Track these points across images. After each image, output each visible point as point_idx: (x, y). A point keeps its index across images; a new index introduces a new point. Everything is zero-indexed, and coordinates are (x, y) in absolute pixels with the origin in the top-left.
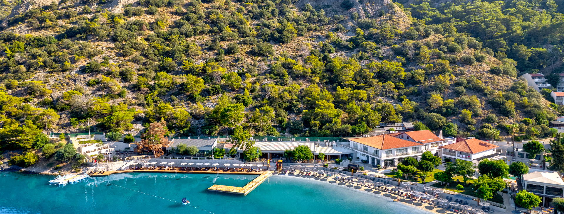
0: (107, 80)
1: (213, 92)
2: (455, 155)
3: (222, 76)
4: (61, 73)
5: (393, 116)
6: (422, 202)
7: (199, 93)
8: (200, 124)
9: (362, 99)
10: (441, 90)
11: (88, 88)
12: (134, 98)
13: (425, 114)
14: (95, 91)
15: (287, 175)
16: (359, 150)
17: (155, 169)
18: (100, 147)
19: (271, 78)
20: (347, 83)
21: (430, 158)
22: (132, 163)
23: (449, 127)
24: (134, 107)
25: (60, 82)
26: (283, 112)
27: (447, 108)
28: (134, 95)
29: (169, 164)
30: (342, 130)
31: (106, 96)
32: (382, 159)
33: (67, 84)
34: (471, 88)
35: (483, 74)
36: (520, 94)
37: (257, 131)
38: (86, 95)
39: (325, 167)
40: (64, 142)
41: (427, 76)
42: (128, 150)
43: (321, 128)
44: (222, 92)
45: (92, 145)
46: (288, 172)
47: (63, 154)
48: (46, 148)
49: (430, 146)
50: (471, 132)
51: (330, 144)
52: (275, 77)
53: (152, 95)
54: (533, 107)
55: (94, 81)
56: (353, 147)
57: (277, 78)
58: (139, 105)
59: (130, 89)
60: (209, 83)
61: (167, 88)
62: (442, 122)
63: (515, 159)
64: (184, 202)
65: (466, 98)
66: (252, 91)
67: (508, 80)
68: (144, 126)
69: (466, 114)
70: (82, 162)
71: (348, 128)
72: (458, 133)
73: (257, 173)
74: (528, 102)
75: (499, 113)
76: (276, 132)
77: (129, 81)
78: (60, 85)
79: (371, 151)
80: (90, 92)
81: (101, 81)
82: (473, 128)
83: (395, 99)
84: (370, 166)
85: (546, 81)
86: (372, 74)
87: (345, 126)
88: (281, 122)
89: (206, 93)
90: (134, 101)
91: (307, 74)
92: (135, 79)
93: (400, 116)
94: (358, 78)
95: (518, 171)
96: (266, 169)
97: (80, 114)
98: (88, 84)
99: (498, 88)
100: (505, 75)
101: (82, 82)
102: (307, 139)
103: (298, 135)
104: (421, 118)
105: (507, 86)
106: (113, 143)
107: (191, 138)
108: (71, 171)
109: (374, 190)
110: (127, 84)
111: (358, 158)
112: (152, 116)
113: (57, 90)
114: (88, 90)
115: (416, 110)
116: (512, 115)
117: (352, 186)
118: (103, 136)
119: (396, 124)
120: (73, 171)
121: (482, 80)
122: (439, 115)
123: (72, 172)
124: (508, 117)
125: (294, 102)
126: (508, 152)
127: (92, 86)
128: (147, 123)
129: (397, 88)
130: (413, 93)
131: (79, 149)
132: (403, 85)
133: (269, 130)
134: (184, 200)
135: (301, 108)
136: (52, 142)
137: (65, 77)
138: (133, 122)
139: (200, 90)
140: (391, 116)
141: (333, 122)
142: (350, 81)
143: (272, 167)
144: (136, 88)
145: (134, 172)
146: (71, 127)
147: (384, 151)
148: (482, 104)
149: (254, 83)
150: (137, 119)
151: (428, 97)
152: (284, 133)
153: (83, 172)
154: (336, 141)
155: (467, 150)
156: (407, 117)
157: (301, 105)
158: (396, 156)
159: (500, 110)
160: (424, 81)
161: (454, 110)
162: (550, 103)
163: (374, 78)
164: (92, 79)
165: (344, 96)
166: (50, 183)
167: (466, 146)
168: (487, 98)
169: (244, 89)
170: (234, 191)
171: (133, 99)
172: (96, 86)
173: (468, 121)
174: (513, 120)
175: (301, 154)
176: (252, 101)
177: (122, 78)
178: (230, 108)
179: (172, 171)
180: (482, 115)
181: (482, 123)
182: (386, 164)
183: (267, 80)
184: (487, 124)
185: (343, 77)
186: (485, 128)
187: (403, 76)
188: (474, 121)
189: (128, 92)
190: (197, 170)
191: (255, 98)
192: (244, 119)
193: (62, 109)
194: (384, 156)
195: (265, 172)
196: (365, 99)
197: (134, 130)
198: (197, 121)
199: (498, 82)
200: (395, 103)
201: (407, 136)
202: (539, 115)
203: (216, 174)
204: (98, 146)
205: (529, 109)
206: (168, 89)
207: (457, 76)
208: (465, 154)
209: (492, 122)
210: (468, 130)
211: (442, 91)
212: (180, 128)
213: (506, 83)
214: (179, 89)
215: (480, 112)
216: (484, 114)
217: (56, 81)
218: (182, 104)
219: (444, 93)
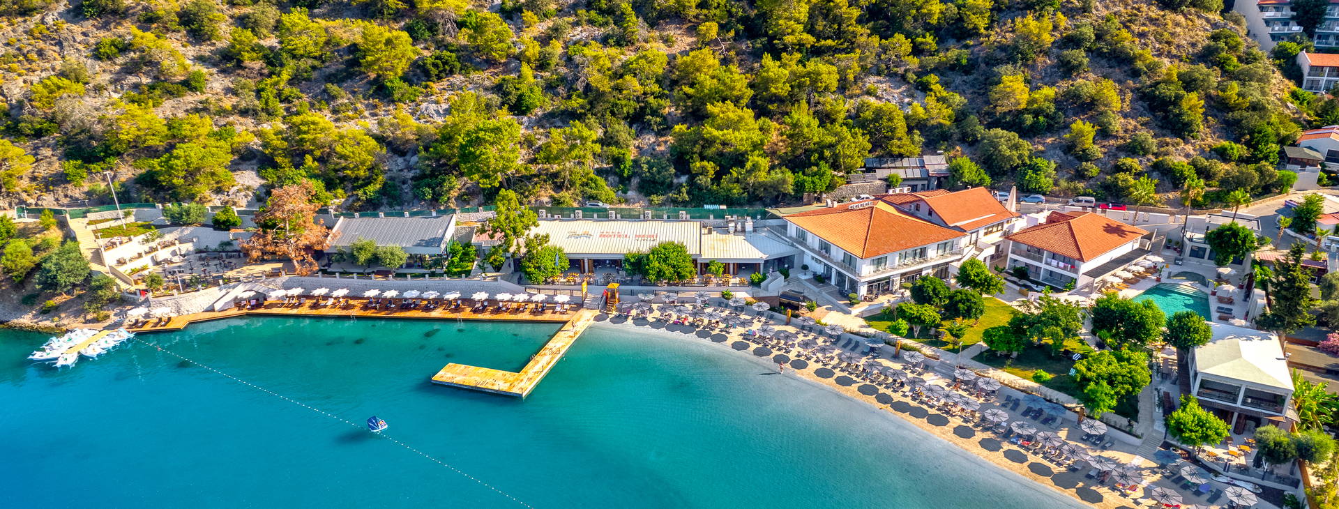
0: (147, 39)
1: (437, 72)
2: (1040, 260)
3: (459, 19)
4: (20, 19)
5: (900, 139)
6: (947, 412)
7: (400, 73)
8: (410, 168)
9: (826, 88)
10: (1027, 60)
11: (98, 66)
12: (230, 91)
13: (981, 130)
14: (118, 73)
15: (630, 321)
16: (808, 248)
17: (300, 305)
18: (153, 244)
19: (591, 22)
20: (789, 39)
21: (977, 280)
22: (240, 292)
23: (1036, 169)
24: (231, 119)
25: (19, 49)
26: (622, 130)
27: (1036, 113)
28: (227, 82)
29: (335, 294)
30: (771, 186)
31: (152, 88)
32: (863, 280)
33: (41, 53)
34: (1102, 52)
35: (1138, 10)
36: (1222, 68)
37: (559, 187)
38: (98, 89)
39: (723, 296)
40: (55, 235)
41: (995, 13)
42: (228, 248)
43: (718, 178)
44: (461, 69)
45: (130, 240)
46: (634, 312)
47: (55, 277)
48: (10, 257)
49: (982, 232)
50: (1088, 181)
51: (739, 227)
52: (601, 19)
53: (276, 83)
54: (1247, 109)
55: (113, 44)
56: (794, 235)
57: (607, 24)
58: (244, 113)
59: (215, 65)
60: (426, 40)
61: (315, 58)
62: (1020, 157)
63: (1181, 260)
64: (373, 429)
65: (1087, 84)
66: (542, 64)
67: (1198, 22)
68: (263, 178)
69: (1081, 134)
70: (109, 295)
71: (784, 181)
72: (1056, 183)
73: (557, 317)
74: (1239, 95)
75: (1162, 127)
76: (606, 189)
77: (209, 39)
78: (21, 58)
79: (837, 254)
80: (107, 77)
81: (130, 44)
82: (1093, 170)
83: (909, 83)
84: (831, 294)
85: (1293, 18)
86: (856, 13)
87: (777, 175)
88: (618, 161)
89: (419, 74)
90: (228, 103)
91: (687, 11)
92: (225, 33)
93: (917, 138)
94: (820, 25)
95: (1185, 339)
96: (579, 305)
97: (89, 145)
98: (97, 55)
99: (1169, 52)
100: (1193, 10)
101: (81, 47)
102: (683, 214)
103: (661, 197)
104: (970, 141)
105: (1193, 45)
106: (187, 231)
107: (387, 215)
108: (85, 318)
109: (838, 373)
110: (205, 50)
111: (805, 267)
112: (278, 149)
113: (14, 75)
114: (101, 73)
115: (960, 117)
116: (1192, 131)
117: (786, 360)
118: (157, 212)
119: (905, 162)
120: (89, 317)
121: (1133, 27)
122: (1014, 136)
123: (87, 322)
124: (1183, 139)
125: (651, 99)
126: (1169, 241)
127: (109, 58)
128: (270, 170)
129: (917, 51)
130: (955, 67)
131: (97, 255)
132: (934, 44)
133: (587, 184)
134: (372, 422)
135: (669, 114)
136: (24, 233)
137: (29, 33)
138: (234, 167)
139: (402, 66)
140: (895, 142)
141: (749, 165)
142: (797, 34)
143: (594, 299)
144: (228, 61)
145: (248, 315)
146: (69, 186)
147: (869, 261)
148: (1123, 101)
149: (544, 40)
150: (245, 158)
151: (992, 80)
152: (625, 192)
153: (117, 319)
154: (754, 217)
155: (1072, 252)
156: (935, 138)
157: (670, 107)
158: (896, 267)
159: (1166, 117)
160: (986, 29)
161: (1052, 119)
162: (1292, 85)
163: (860, 21)
164: (106, 36)
165: (780, 85)
166: (32, 361)
167: (1069, 239)
168: (1140, 82)
169: (520, 58)
170: (496, 388)
171: (226, 94)
172: (121, 60)
173: (1084, 151)
174: (1193, 145)
175: (664, 267)
176: (542, 98)
177: (188, 32)
178: (481, 134)
179: (344, 313)
180: (1121, 134)
181: (1116, 157)
182: (870, 290)
183: (579, 29)
184: (1129, 161)
185: (781, 22)
186: (1123, 171)
187: (936, 17)
188: (1097, 150)
189: (211, 75)
190: (406, 307)
191: (550, 87)
192: (523, 152)
193: (38, 134)
194: (867, 272)
195: (576, 315)
196: (834, 89)
197: (239, 191)
198: (400, 160)
199: (1172, 34)
200: (908, 96)
201: (928, 208)
202: (1260, 132)
203: (454, 320)
204: (147, 241)
205: (1237, 114)
206: (316, 63)
207: (1073, 17)
208: (1065, 259)
209: (1141, 153)
210: (1080, 175)
211: (1030, 62)
212: (355, 183)
213: (1192, 34)
214: (347, 61)
215: (1117, 124)
216: (1126, 131)
217: (8, 44)
218: (359, 105)
219: (1033, 68)
